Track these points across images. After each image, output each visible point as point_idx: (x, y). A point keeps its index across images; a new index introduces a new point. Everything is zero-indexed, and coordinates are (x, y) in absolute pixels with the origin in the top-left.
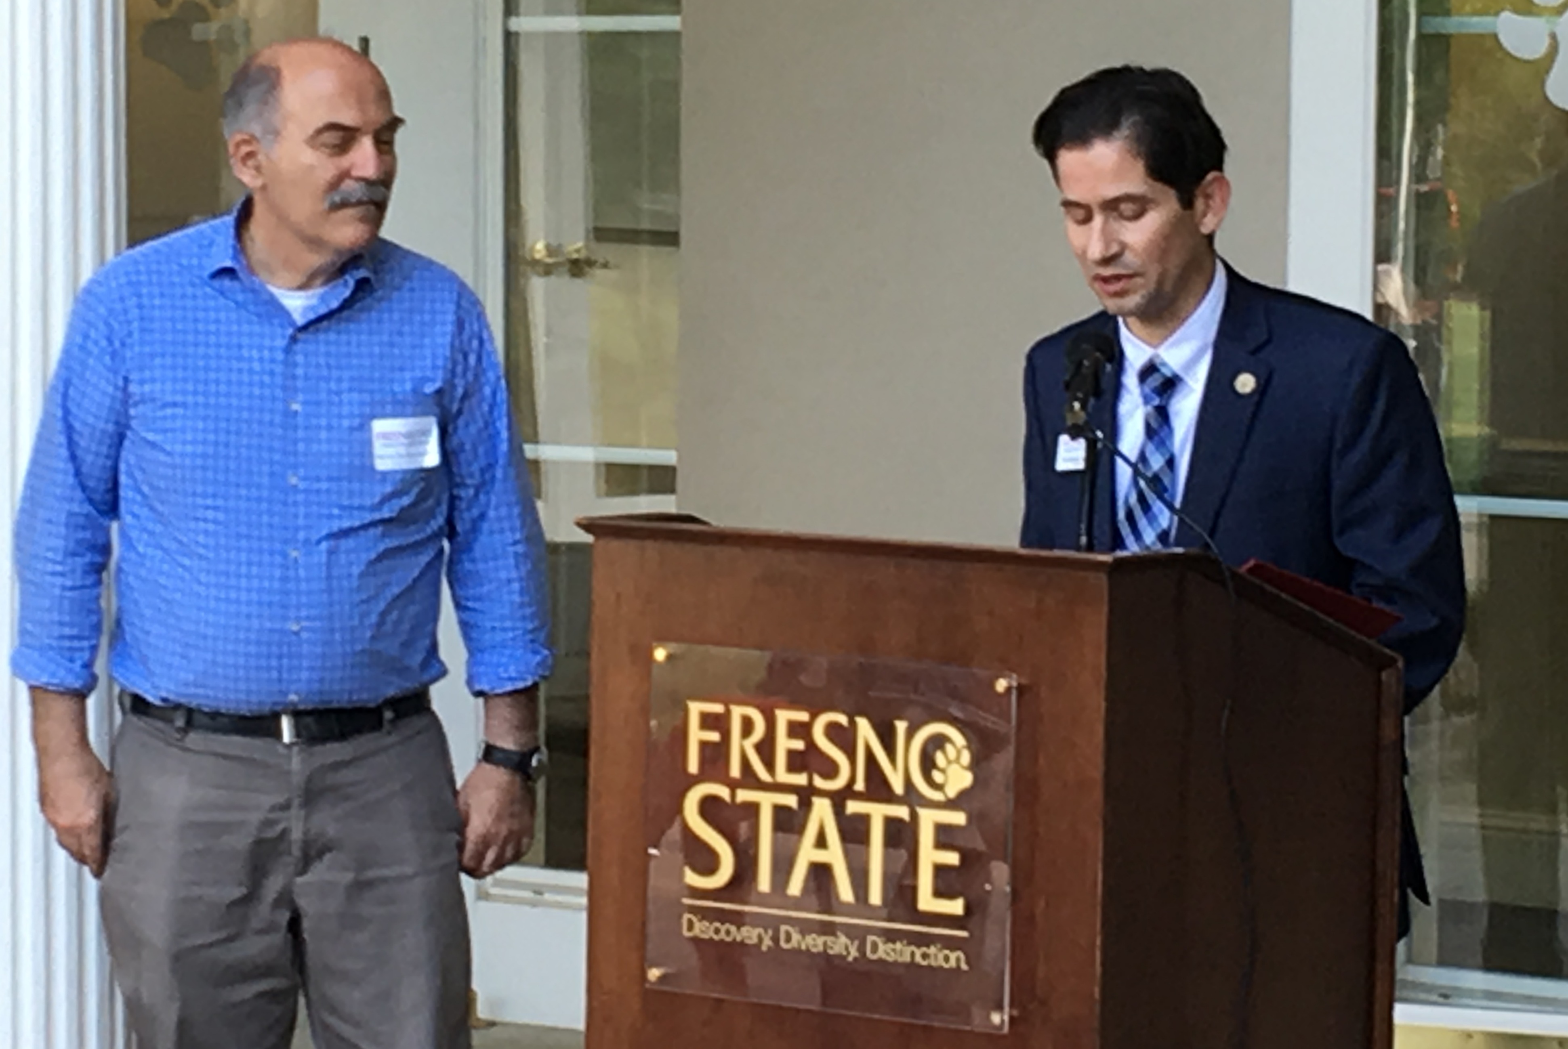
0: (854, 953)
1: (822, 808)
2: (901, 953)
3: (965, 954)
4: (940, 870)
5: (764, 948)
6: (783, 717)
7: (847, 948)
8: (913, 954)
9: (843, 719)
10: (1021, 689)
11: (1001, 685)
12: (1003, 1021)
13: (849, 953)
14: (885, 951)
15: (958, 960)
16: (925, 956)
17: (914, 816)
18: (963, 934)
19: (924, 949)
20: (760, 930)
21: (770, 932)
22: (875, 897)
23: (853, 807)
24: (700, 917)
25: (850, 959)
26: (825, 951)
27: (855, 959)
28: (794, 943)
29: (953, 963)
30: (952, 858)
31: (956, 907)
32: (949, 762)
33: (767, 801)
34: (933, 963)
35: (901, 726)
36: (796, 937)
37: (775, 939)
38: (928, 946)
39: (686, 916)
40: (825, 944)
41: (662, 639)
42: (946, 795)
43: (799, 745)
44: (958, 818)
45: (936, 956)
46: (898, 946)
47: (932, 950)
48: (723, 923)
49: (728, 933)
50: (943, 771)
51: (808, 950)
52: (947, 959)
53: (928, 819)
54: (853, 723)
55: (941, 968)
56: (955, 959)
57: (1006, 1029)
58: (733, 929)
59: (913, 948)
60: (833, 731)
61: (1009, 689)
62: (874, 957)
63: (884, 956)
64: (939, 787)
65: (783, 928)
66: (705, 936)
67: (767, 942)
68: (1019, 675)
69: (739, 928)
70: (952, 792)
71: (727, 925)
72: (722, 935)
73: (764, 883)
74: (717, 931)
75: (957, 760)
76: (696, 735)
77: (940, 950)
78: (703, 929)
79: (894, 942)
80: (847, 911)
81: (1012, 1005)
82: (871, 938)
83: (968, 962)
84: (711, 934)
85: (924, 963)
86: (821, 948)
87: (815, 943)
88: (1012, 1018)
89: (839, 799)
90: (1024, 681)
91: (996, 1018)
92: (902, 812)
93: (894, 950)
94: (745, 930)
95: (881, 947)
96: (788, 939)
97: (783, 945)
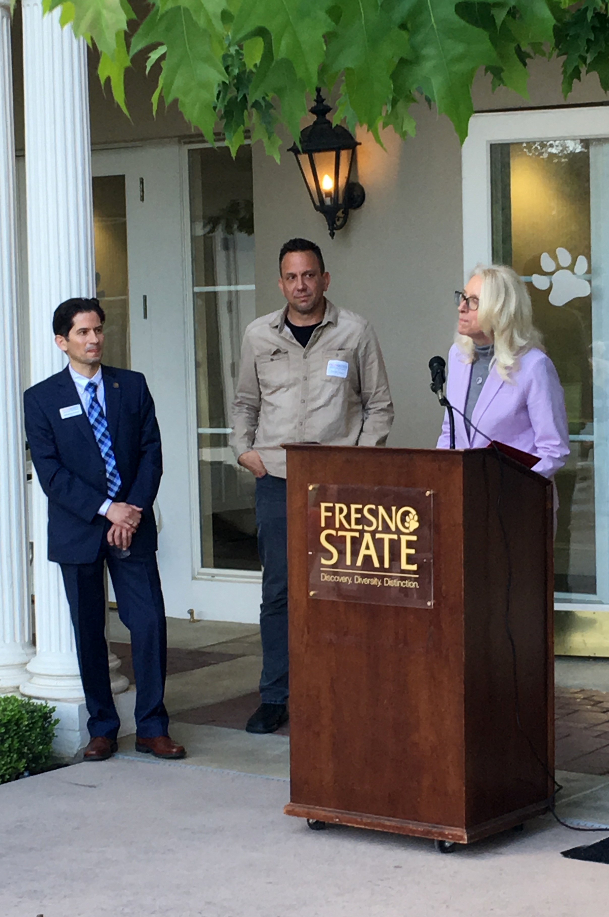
0: (380, 584)
1: (367, 537)
2: (396, 583)
3: (417, 582)
4: (409, 556)
5: (349, 583)
6: (353, 507)
7: (377, 583)
8: (400, 584)
9: (373, 507)
10: (433, 494)
11: (428, 493)
12: (431, 604)
13: (378, 584)
14: (391, 583)
15: (415, 585)
16: (404, 584)
17: (399, 538)
18: (417, 576)
19: (404, 582)
20: (347, 578)
21: (351, 579)
22: (386, 565)
23: (378, 536)
24: (327, 574)
25: (378, 586)
26: (370, 584)
27: (380, 586)
28: (359, 581)
29: (414, 586)
30: (412, 551)
31: (414, 567)
32: (410, 520)
33: (348, 535)
34: (407, 586)
35: (394, 508)
36: (360, 580)
37: (353, 580)
38: (405, 581)
39: (322, 574)
40: (370, 582)
41: (311, 483)
42: (409, 530)
43: (359, 516)
44: (414, 538)
45: (408, 584)
46: (395, 581)
47: (407, 582)
48: (335, 576)
49: (336, 579)
50: (409, 523)
51: (364, 583)
52: (412, 585)
53: (404, 539)
54: (377, 508)
55: (409, 588)
56: (414, 585)
57: (432, 607)
58: (338, 578)
59: (400, 581)
60: (370, 511)
61: (430, 495)
62: (387, 585)
63: (390, 585)
64: (407, 528)
65: (356, 577)
66: (329, 581)
67: (350, 582)
68: (433, 490)
69: (340, 578)
70: (412, 529)
71: (336, 577)
72: (335, 580)
73: (348, 562)
74: (333, 578)
75: (413, 518)
76: (324, 514)
77: (410, 581)
78: (327, 578)
79: (394, 580)
80: (376, 570)
81: (434, 599)
82: (385, 579)
83: (419, 585)
84: (330, 579)
85: (404, 586)
86: (368, 582)
87: (366, 581)
88: (434, 604)
89: (373, 534)
90: (434, 492)
91: (429, 604)
92: (395, 537)
93: (394, 583)
94: (342, 578)
95: (389, 582)
96: (357, 580)
97: (355, 582)
